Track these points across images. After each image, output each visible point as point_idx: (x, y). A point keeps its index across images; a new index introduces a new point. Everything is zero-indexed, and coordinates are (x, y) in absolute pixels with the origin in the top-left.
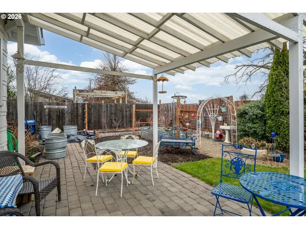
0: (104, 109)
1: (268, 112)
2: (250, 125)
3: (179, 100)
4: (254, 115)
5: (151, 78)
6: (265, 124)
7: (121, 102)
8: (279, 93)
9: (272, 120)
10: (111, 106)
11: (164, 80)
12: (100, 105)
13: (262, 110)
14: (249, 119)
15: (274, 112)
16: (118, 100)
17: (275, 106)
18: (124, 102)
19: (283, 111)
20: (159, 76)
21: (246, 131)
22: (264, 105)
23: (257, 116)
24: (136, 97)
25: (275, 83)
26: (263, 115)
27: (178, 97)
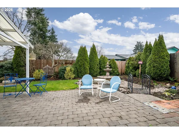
1: (15, 66)
2: (6, 71)
4: (8, 67)
6: (13, 70)
8: (19, 59)
9: (16, 69)
13: (12, 65)
14: (5, 69)
15: (17, 66)
17: (17, 63)
19: (21, 65)
21: (3, 74)
22: (13, 63)
23: (9, 67)
25: (17, 54)
26: (12, 67)
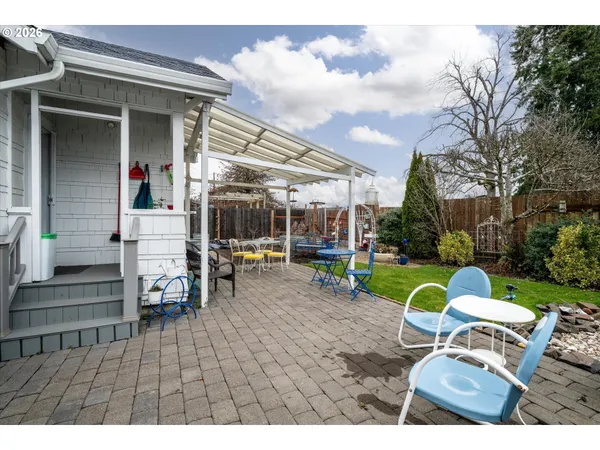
0: (238, 215)
2: (386, 232)
3: (315, 207)
4: (390, 221)
5: (285, 188)
7: (258, 207)
10: (246, 211)
11: (295, 190)
12: (234, 211)
16: (254, 204)
18: (261, 206)
20: (291, 187)
23: (393, 223)
24: (278, 199)
26: (399, 222)
27: (315, 204)
